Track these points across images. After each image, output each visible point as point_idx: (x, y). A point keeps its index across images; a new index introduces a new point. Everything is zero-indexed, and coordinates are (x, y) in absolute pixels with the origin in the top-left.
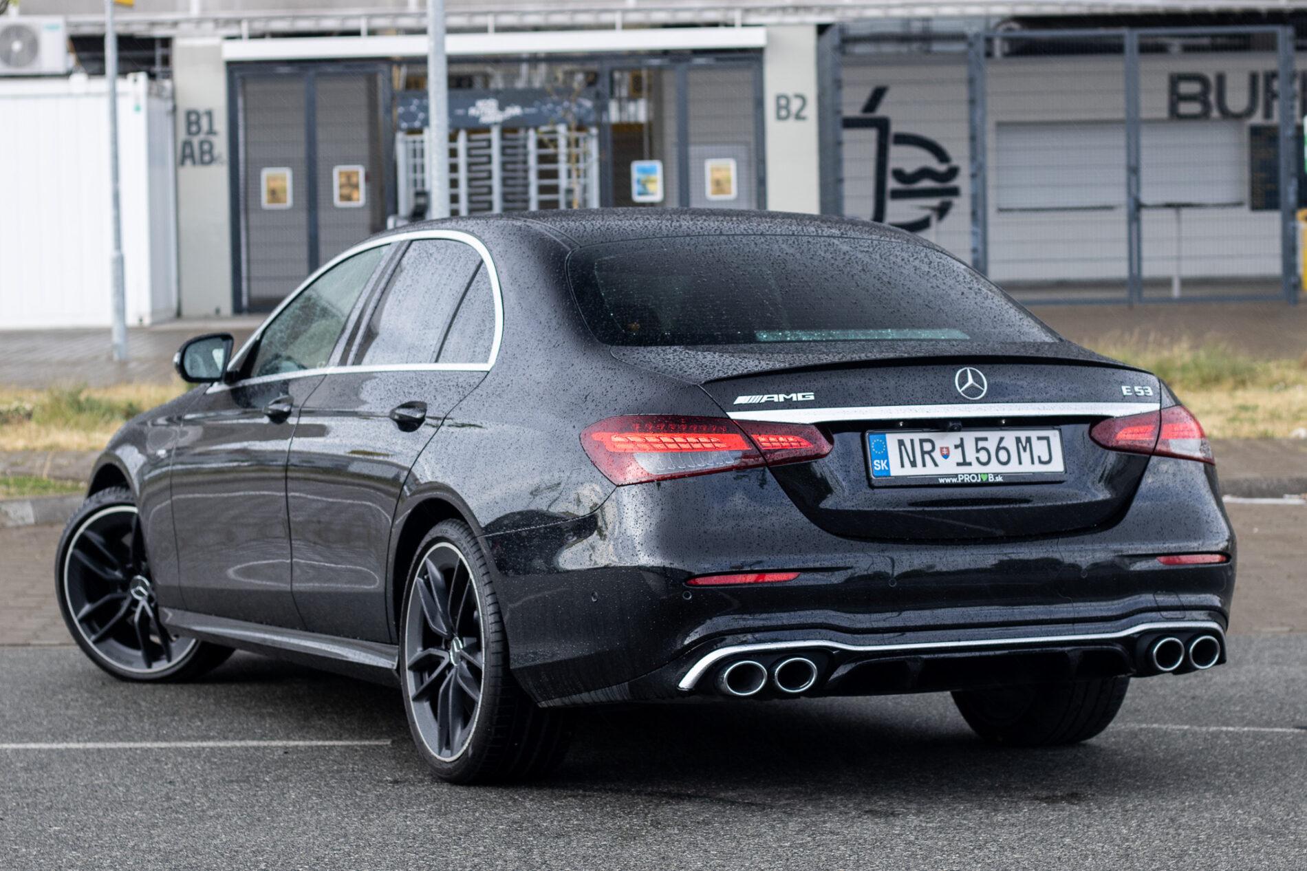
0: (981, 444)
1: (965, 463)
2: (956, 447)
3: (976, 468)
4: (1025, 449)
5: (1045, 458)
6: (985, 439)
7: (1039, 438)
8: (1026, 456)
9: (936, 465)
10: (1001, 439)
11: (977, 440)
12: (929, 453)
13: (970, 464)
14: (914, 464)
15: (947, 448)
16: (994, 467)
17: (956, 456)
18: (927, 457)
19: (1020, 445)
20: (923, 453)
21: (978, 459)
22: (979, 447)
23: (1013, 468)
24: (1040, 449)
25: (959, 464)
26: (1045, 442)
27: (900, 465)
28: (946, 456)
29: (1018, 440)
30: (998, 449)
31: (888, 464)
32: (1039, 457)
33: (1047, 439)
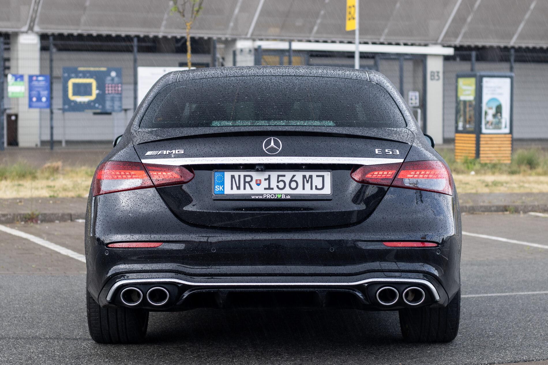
0: (280, 178)
1: (269, 188)
2: (265, 180)
3: (276, 191)
4: (308, 182)
5: (320, 186)
6: (284, 176)
7: (317, 176)
8: (308, 186)
9: (252, 189)
10: (294, 176)
11: (279, 176)
12: (249, 182)
13: (273, 189)
14: (238, 188)
15: (260, 180)
16: (287, 191)
17: (265, 184)
18: (247, 185)
19: (305, 179)
20: (245, 182)
21: (278, 186)
22: (279, 180)
23: (299, 191)
24: (317, 182)
25: (265, 189)
26: (321, 178)
27: (230, 188)
28: (258, 184)
29: (304, 177)
30: (291, 181)
31: (223, 188)
32: (316, 186)
33: (323, 177)
